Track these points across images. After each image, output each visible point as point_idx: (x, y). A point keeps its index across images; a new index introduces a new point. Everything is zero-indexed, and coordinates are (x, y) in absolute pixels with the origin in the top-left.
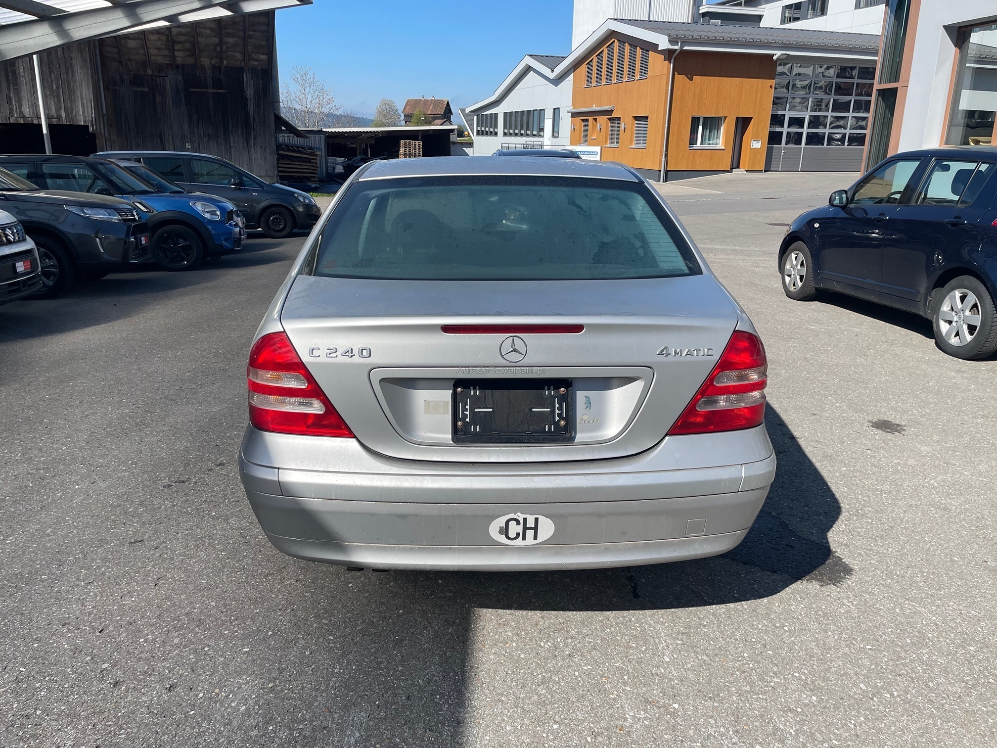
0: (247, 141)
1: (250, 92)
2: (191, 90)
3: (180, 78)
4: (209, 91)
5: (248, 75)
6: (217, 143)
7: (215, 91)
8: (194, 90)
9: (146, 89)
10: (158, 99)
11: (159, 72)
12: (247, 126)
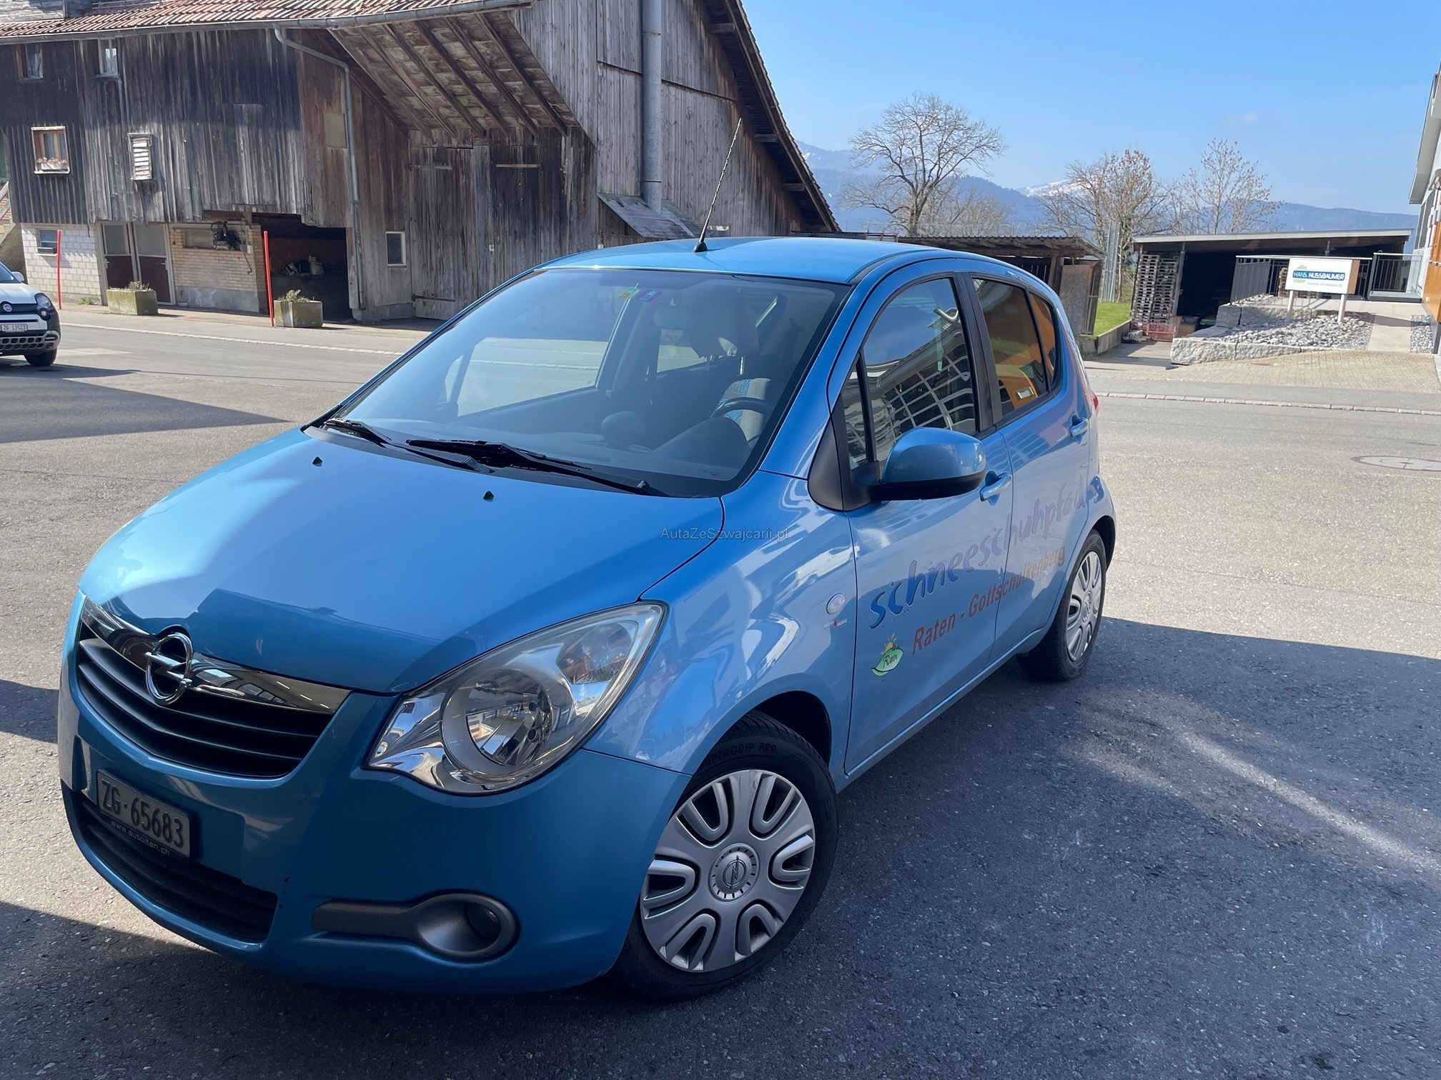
0: (560, 241)
1: (568, 165)
2: (498, 166)
3: (487, 148)
4: (519, 166)
5: (567, 138)
6: (525, 244)
7: (525, 166)
8: (501, 166)
9: (450, 168)
10: (462, 181)
11: (464, 142)
12: (562, 217)
